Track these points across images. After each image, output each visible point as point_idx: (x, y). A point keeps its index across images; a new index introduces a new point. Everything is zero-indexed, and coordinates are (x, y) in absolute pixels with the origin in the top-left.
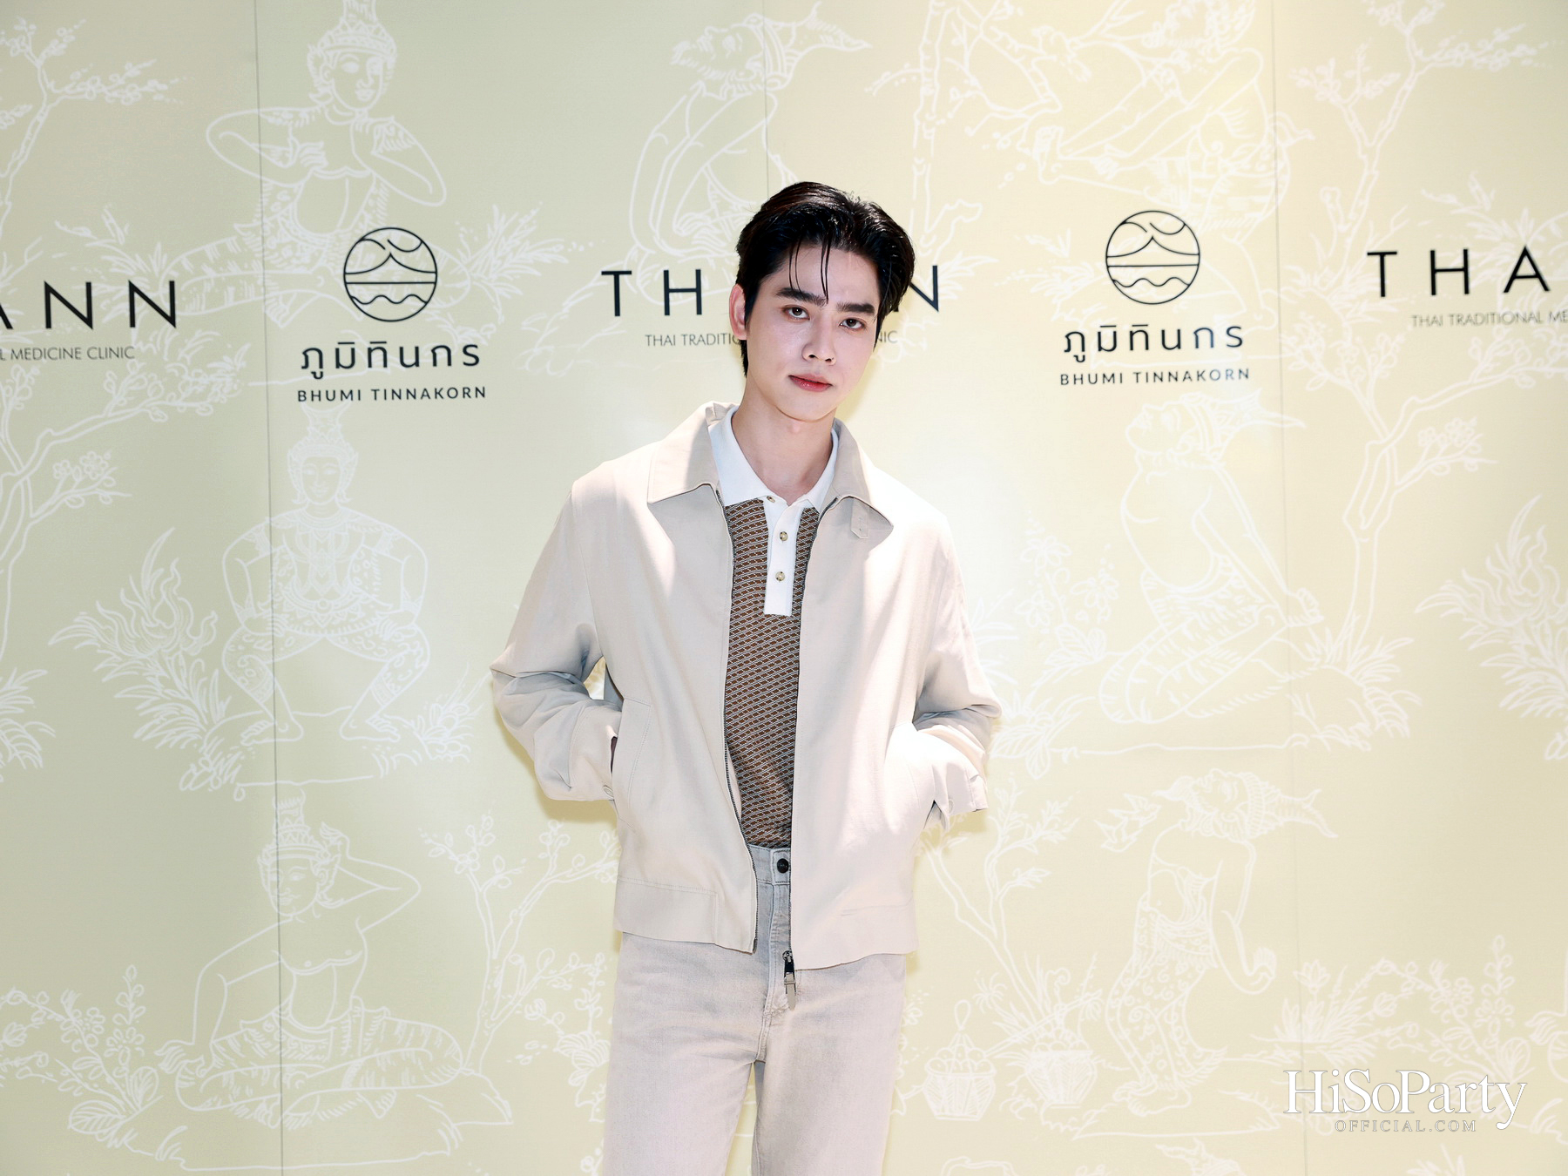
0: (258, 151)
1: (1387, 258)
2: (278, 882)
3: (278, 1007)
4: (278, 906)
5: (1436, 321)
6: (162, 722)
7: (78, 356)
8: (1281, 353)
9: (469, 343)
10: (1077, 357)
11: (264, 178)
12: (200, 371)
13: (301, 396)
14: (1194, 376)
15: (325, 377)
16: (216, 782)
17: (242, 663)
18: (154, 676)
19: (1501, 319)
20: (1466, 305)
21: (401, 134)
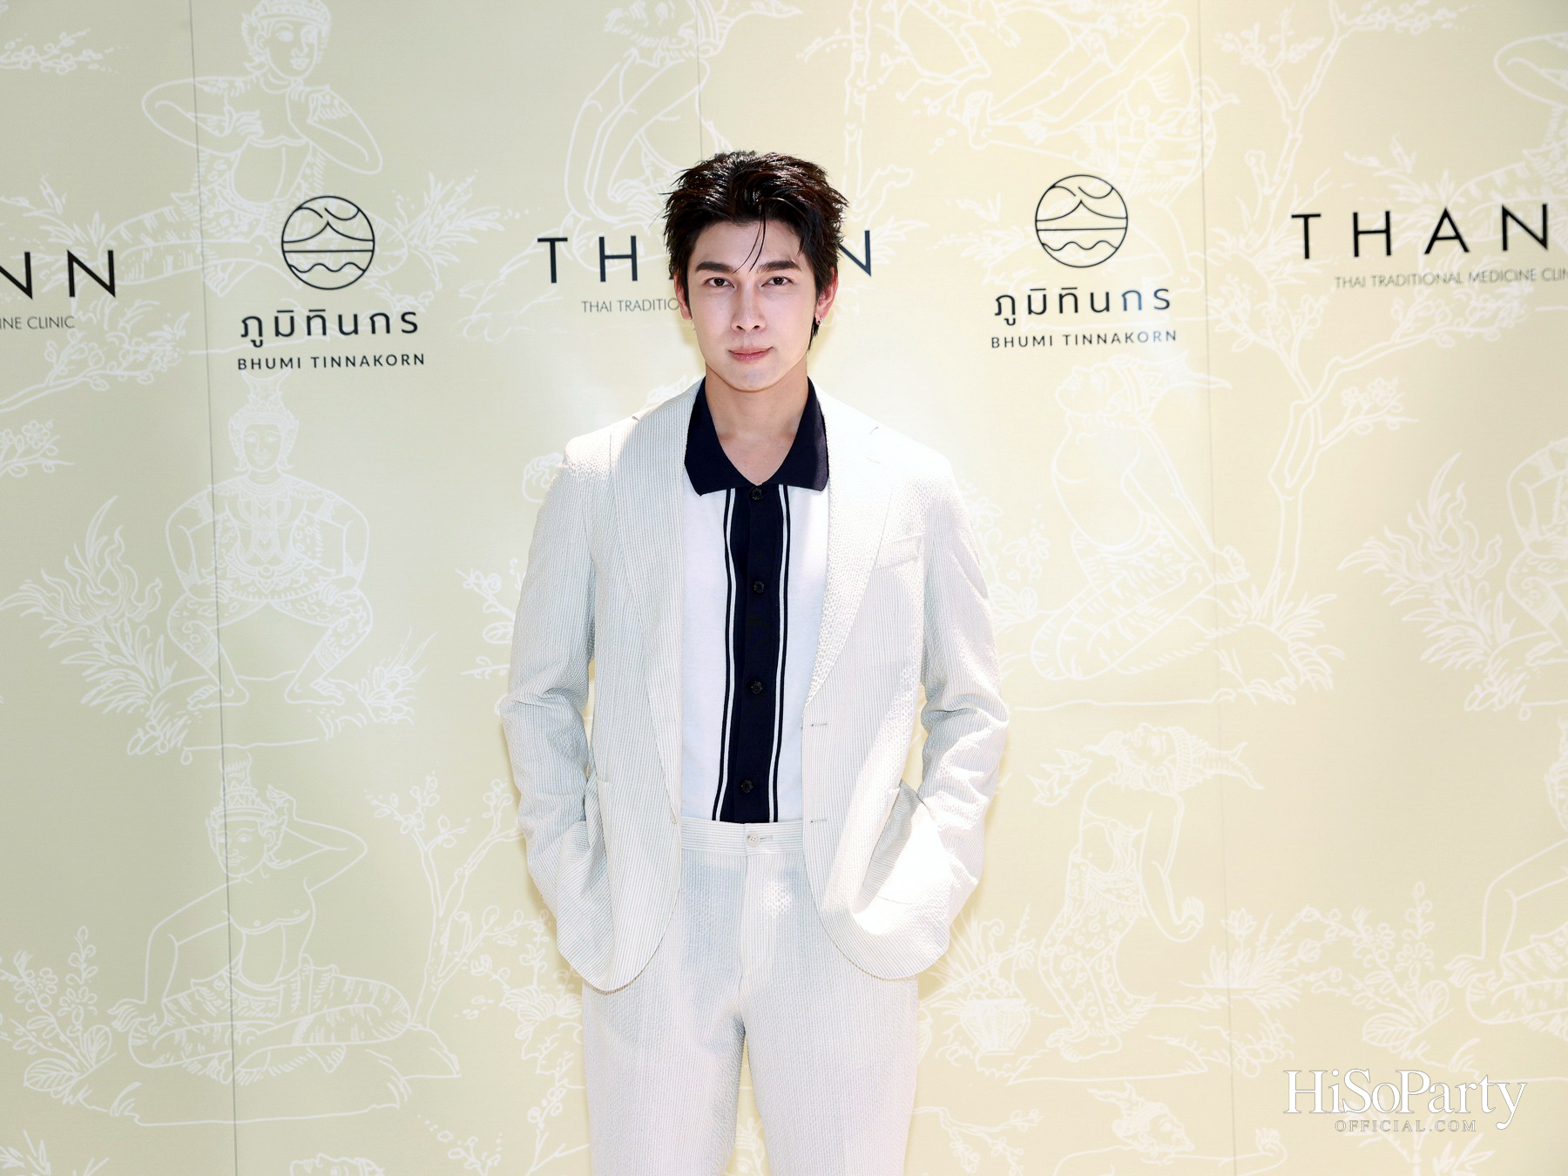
0: (194, 120)
1: (1311, 220)
2: (226, 843)
3: (228, 967)
4: (227, 867)
5: (1358, 282)
6: (109, 687)
7: (19, 325)
8: (1207, 315)
9: (407, 311)
10: (1007, 320)
11: (200, 147)
12: (141, 340)
13: (241, 364)
14: (1122, 338)
15: (264, 345)
16: (163, 746)
17: (187, 628)
18: (100, 643)
19: (1422, 279)
20: (1389, 266)
21: (336, 103)
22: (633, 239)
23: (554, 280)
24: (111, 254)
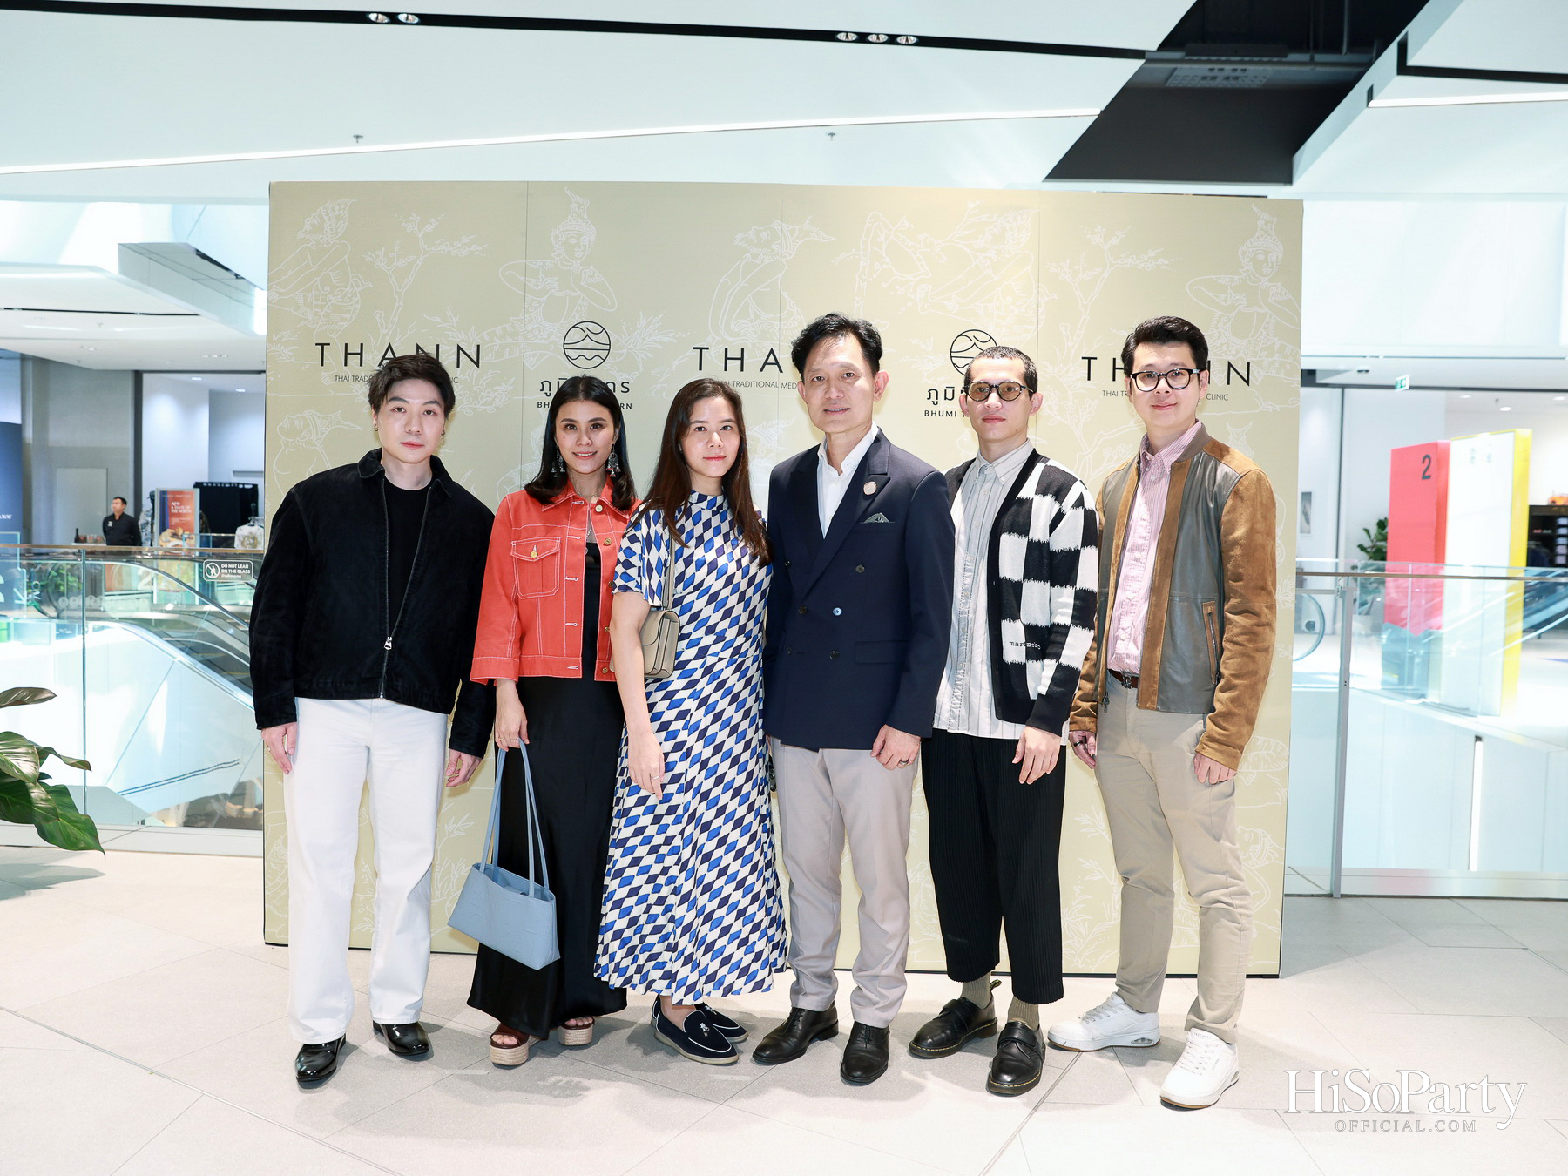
0: (524, 281)
1: (1090, 361)
5: (1115, 393)
9: (624, 381)
10: (933, 402)
11: (527, 295)
12: (490, 390)
21: (596, 275)
22: (743, 350)
23: (700, 369)
24: (478, 346)
